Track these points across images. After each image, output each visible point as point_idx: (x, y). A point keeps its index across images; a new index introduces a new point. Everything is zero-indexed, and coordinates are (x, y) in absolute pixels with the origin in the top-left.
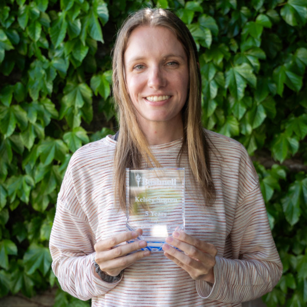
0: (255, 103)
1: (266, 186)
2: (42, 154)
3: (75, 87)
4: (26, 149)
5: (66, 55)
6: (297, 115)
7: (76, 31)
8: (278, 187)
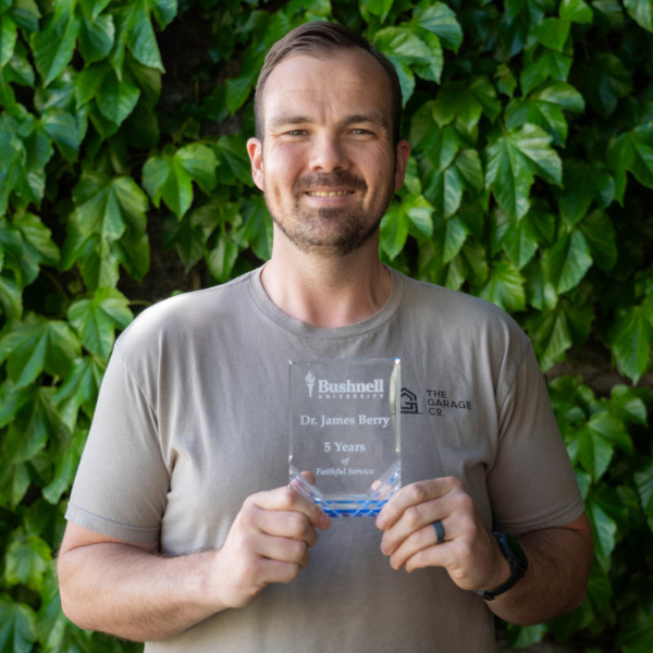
0: (562, 229)
1: (596, 438)
2: (13, 355)
3: (102, 187)
5: (78, 106)
8: (627, 440)
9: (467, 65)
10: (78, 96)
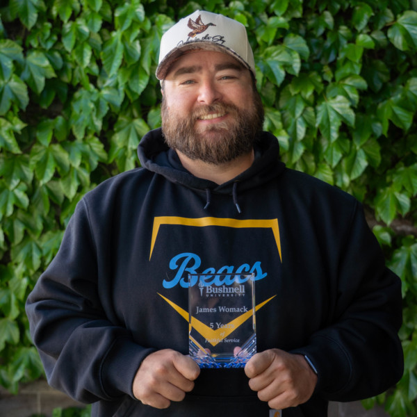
0: (353, 147)
3: (128, 124)
4: (66, 199)
5: (120, 85)
6: (407, 164)
7: (135, 55)
9: (307, 66)
10: (120, 80)
